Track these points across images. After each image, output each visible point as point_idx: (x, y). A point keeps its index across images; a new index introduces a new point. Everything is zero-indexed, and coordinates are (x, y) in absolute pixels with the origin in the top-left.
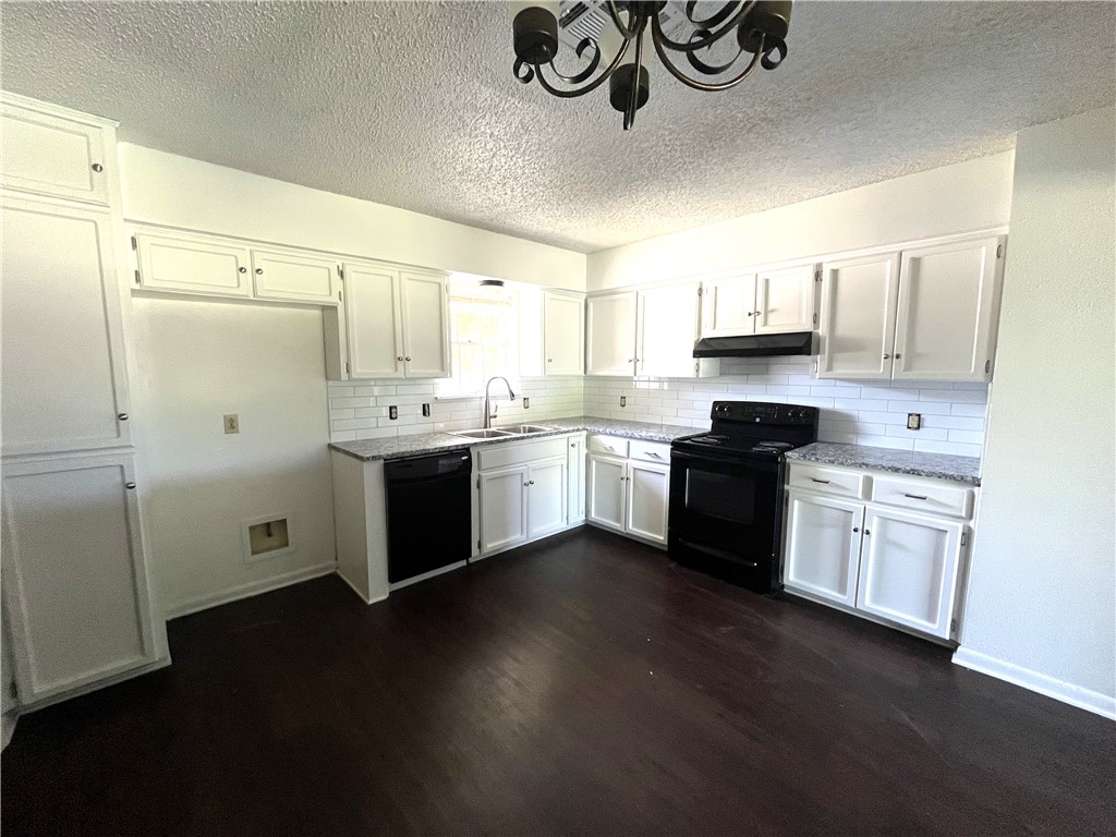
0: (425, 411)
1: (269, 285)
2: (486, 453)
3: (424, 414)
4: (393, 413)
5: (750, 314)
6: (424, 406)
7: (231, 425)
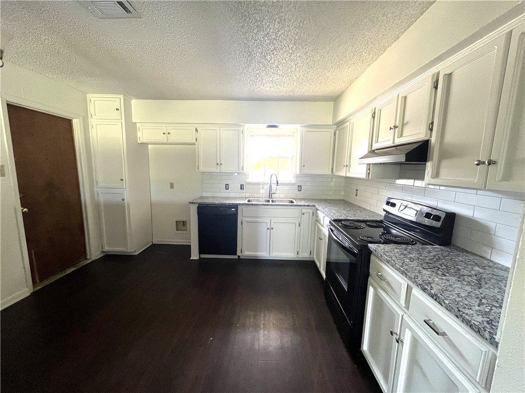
0: (242, 187)
1: (173, 138)
2: (245, 209)
3: (241, 189)
4: (227, 187)
5: (391, 129)
6: (241, 185)
7: (172, 186)
